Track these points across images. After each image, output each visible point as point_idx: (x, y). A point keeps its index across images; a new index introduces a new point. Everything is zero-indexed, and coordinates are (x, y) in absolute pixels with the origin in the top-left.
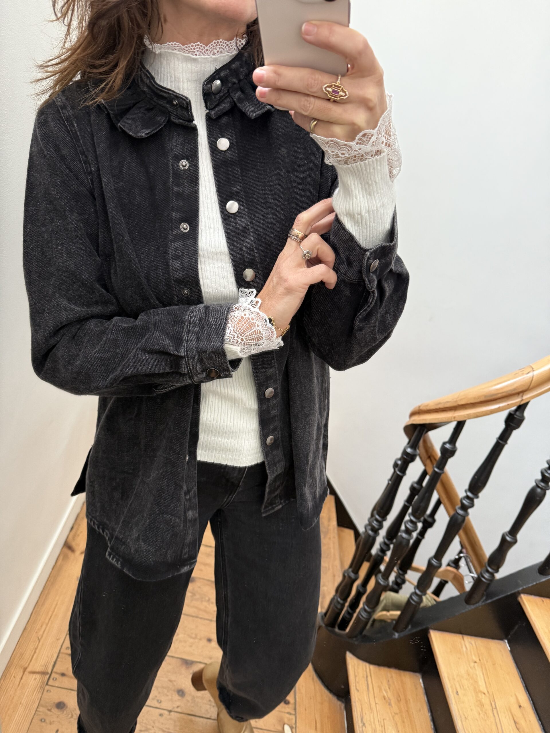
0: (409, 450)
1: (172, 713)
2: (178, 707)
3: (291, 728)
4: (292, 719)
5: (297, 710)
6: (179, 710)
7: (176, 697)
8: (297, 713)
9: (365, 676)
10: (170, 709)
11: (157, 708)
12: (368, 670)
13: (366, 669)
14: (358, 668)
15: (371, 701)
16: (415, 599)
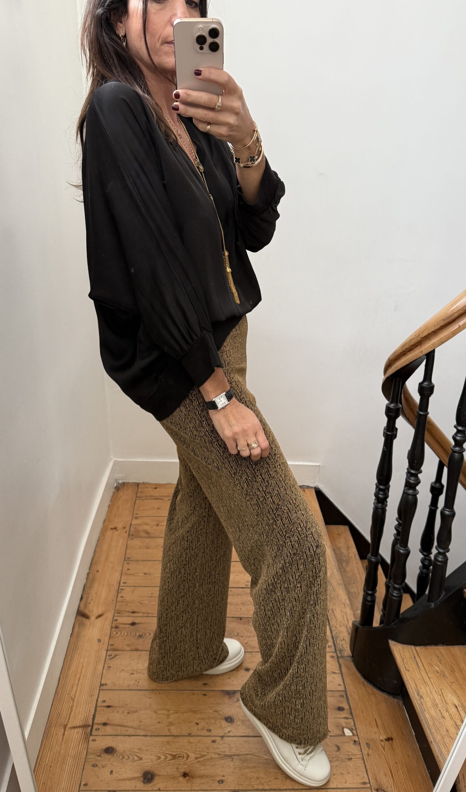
0: (392, 406)
1: (225, 738)
2: (229, 732)
3: (351, 730)
4: (350, 722)
5: (353, 714)
6: (231, 734)
7: (224, 723)
8: (354, 716)
9: (413, 658)
11: (208, 737)
12: (414, 652)
13: (412, 651)
14: (404, 652)
15: (424, 677)
16: (440, 559)
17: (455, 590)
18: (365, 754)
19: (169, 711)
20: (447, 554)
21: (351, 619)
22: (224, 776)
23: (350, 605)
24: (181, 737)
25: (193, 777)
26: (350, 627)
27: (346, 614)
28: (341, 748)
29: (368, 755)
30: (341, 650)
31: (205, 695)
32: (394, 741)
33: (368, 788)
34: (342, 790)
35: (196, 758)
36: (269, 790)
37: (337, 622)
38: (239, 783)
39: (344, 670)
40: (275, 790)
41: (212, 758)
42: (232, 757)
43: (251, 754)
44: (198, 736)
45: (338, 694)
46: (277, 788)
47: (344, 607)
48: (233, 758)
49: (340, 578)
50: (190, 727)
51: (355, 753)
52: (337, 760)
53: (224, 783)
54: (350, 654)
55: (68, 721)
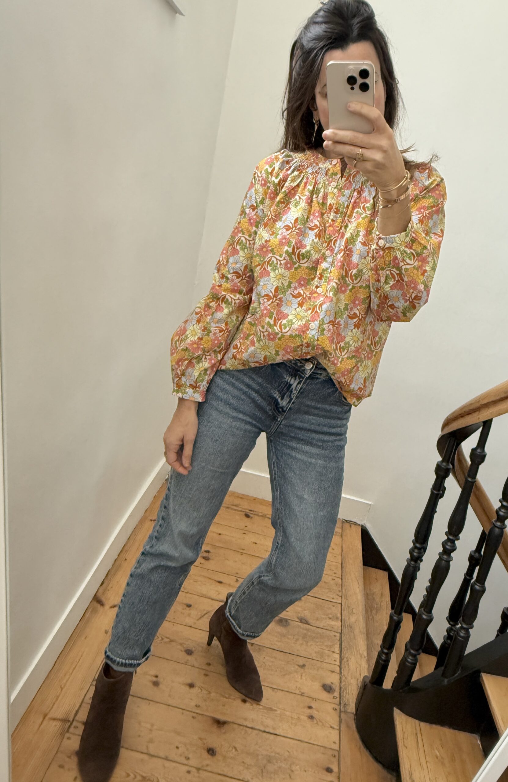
0: (442, 464)
1: (201, 772)
2: (207, 765)
5: (341, 778)
6: (209, 768)
7: (205, 754)
9: (415, 734)
10: (198, 766)
11: (184, 764)
12: (417, 727)
13: (415, 725)
14: (406, 725)
15: (421, 759)
16: (462, 634)
17: (471, 671)
19: (152, 725)
20: (470, 630)
23: (367, 658)
24: (157, 758)
26: (360, 681)
27: (360, 666)
30: (345, 704)
31: (193, 717)
37: (348, 673)
39: (344, 727)
44: (175, 762)
45: (330, 752)
47: (360, 658)
49: (364, 626)
50: (170, 749)
54: (354, 711)
55: (50, 711)
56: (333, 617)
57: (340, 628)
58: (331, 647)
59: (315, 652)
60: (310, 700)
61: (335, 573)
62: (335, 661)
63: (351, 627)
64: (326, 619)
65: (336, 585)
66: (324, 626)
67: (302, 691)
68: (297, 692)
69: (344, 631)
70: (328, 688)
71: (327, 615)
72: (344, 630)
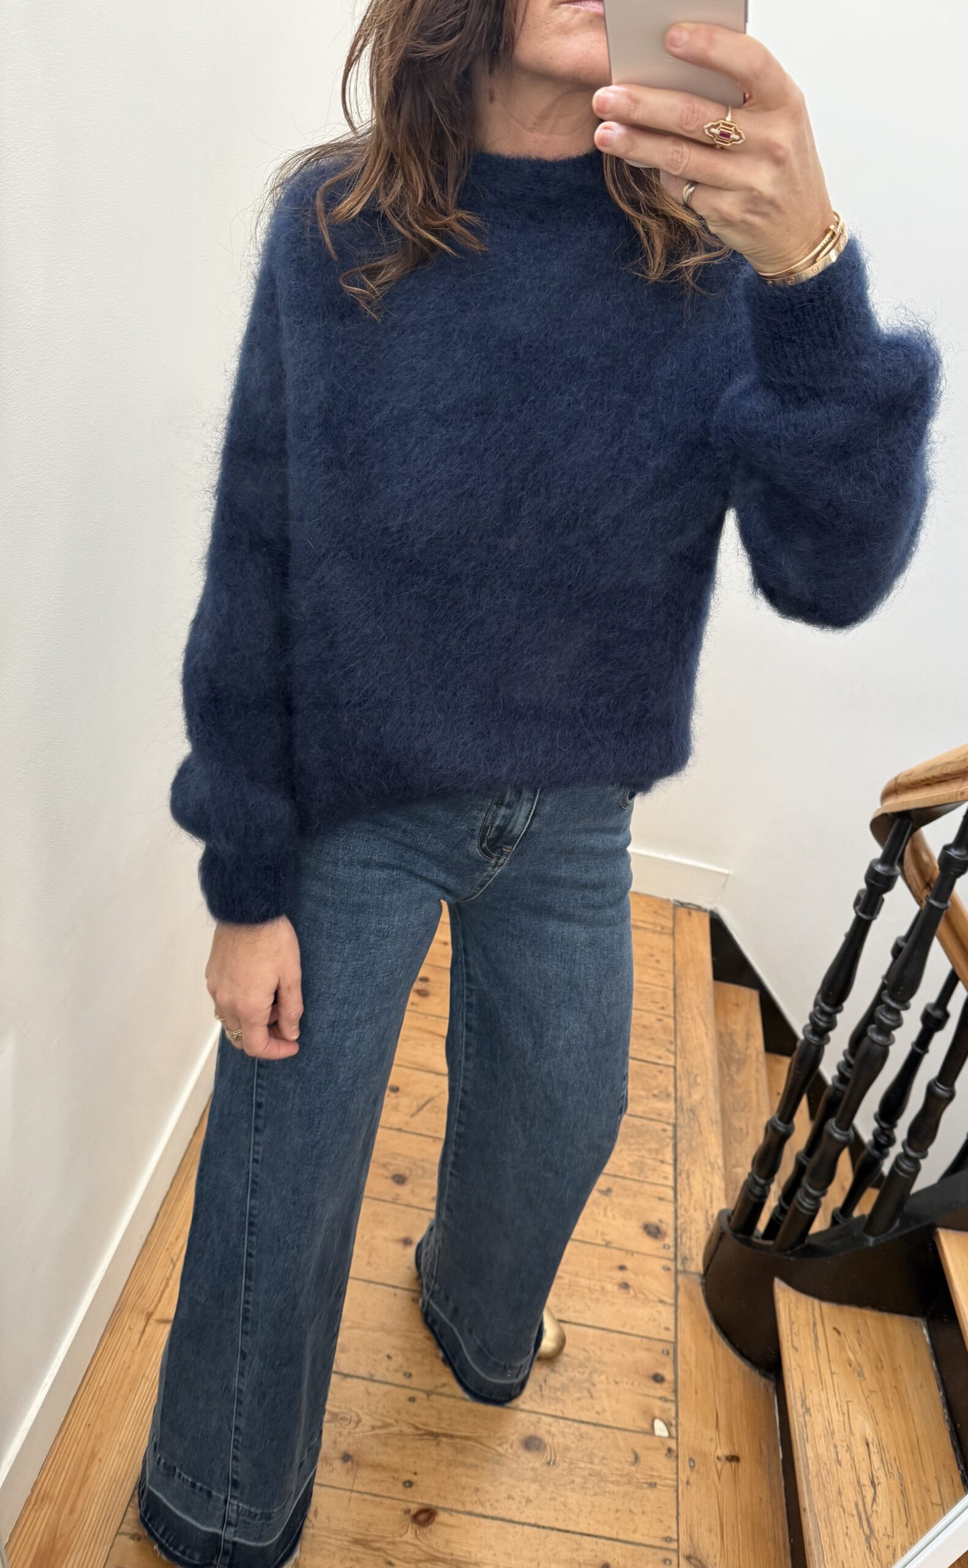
0: (881, 868)
1: (433, 1397)
2: (444, 1385)
3: (668, 1425)
4: (670, 1409)
5: (679, 1393)
8: (679, 1397)
9: (811, 1324)
10: (429, 1387)
11: (403, 1386)
12: (816, 1312)
13: (813, 1309)
14: (797, 1308)
15: (822, 1370)
16: (904, 1166)
18: (682, 1481)
20: (922, 1160)
21: (718, 1199)
22: (415, 1474)
23: (722, 1170)
24: (355, 1380)
25: (358, 1464)
26: (713, 1216)
27: (712, 1186)
28: (642, 1458)
29: (688, 1483)
30: (685, 1258)
32: (742, 1463)
33: (673, 1550)
34: (624, 1545)
35: (374, 1428)
36: (493, 1518)
37: (690, 1200)
38: (442, 1494)
39: (682, 1299)
40: (503, 1520)
41: (401, 1434)
42: (439, 1439)
43: (475, 1440)
44: (386, 1383)
45: (660, 1346)
46: (508, 1517)
47: (709, 1168)
48: (441, 1441)
49: (718, 1108)
50: (375, 1361)
51: (665, 1475)
52: (629, 1483)
53: (413, 1488)
54: (701, 1269)
55: (156, 1306)
56: (661, 1092)
57: (673, 1115)
58: (657, 1151)
59: (630, 1164)
60: (623, 1253)
61: (662, 1008)
62: (666, 1178)
63: (693, 1111)
64: (648, 1098)
65: (665, 1031)
66: (644, 1112)
67: (608, 1238)
68: (599, 1241)
69: (680, 1121)
70: (653, 1231)
71: (649, 1090)
72: (682, 1119)
